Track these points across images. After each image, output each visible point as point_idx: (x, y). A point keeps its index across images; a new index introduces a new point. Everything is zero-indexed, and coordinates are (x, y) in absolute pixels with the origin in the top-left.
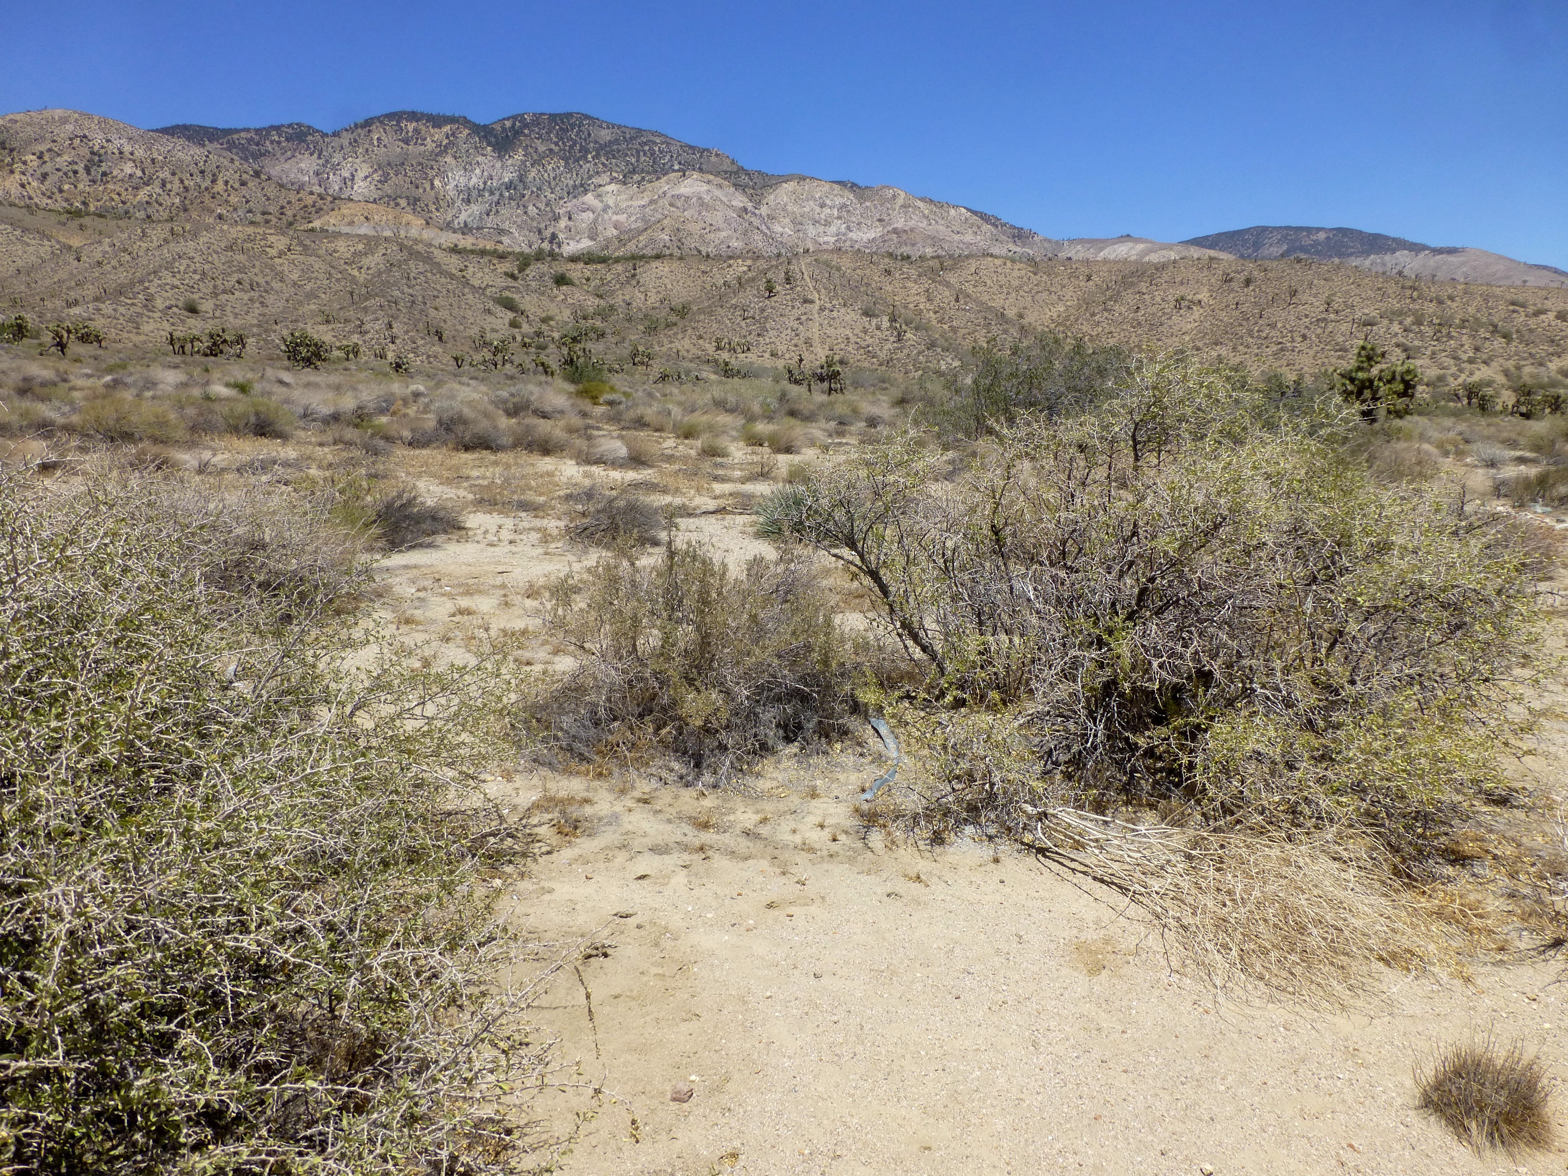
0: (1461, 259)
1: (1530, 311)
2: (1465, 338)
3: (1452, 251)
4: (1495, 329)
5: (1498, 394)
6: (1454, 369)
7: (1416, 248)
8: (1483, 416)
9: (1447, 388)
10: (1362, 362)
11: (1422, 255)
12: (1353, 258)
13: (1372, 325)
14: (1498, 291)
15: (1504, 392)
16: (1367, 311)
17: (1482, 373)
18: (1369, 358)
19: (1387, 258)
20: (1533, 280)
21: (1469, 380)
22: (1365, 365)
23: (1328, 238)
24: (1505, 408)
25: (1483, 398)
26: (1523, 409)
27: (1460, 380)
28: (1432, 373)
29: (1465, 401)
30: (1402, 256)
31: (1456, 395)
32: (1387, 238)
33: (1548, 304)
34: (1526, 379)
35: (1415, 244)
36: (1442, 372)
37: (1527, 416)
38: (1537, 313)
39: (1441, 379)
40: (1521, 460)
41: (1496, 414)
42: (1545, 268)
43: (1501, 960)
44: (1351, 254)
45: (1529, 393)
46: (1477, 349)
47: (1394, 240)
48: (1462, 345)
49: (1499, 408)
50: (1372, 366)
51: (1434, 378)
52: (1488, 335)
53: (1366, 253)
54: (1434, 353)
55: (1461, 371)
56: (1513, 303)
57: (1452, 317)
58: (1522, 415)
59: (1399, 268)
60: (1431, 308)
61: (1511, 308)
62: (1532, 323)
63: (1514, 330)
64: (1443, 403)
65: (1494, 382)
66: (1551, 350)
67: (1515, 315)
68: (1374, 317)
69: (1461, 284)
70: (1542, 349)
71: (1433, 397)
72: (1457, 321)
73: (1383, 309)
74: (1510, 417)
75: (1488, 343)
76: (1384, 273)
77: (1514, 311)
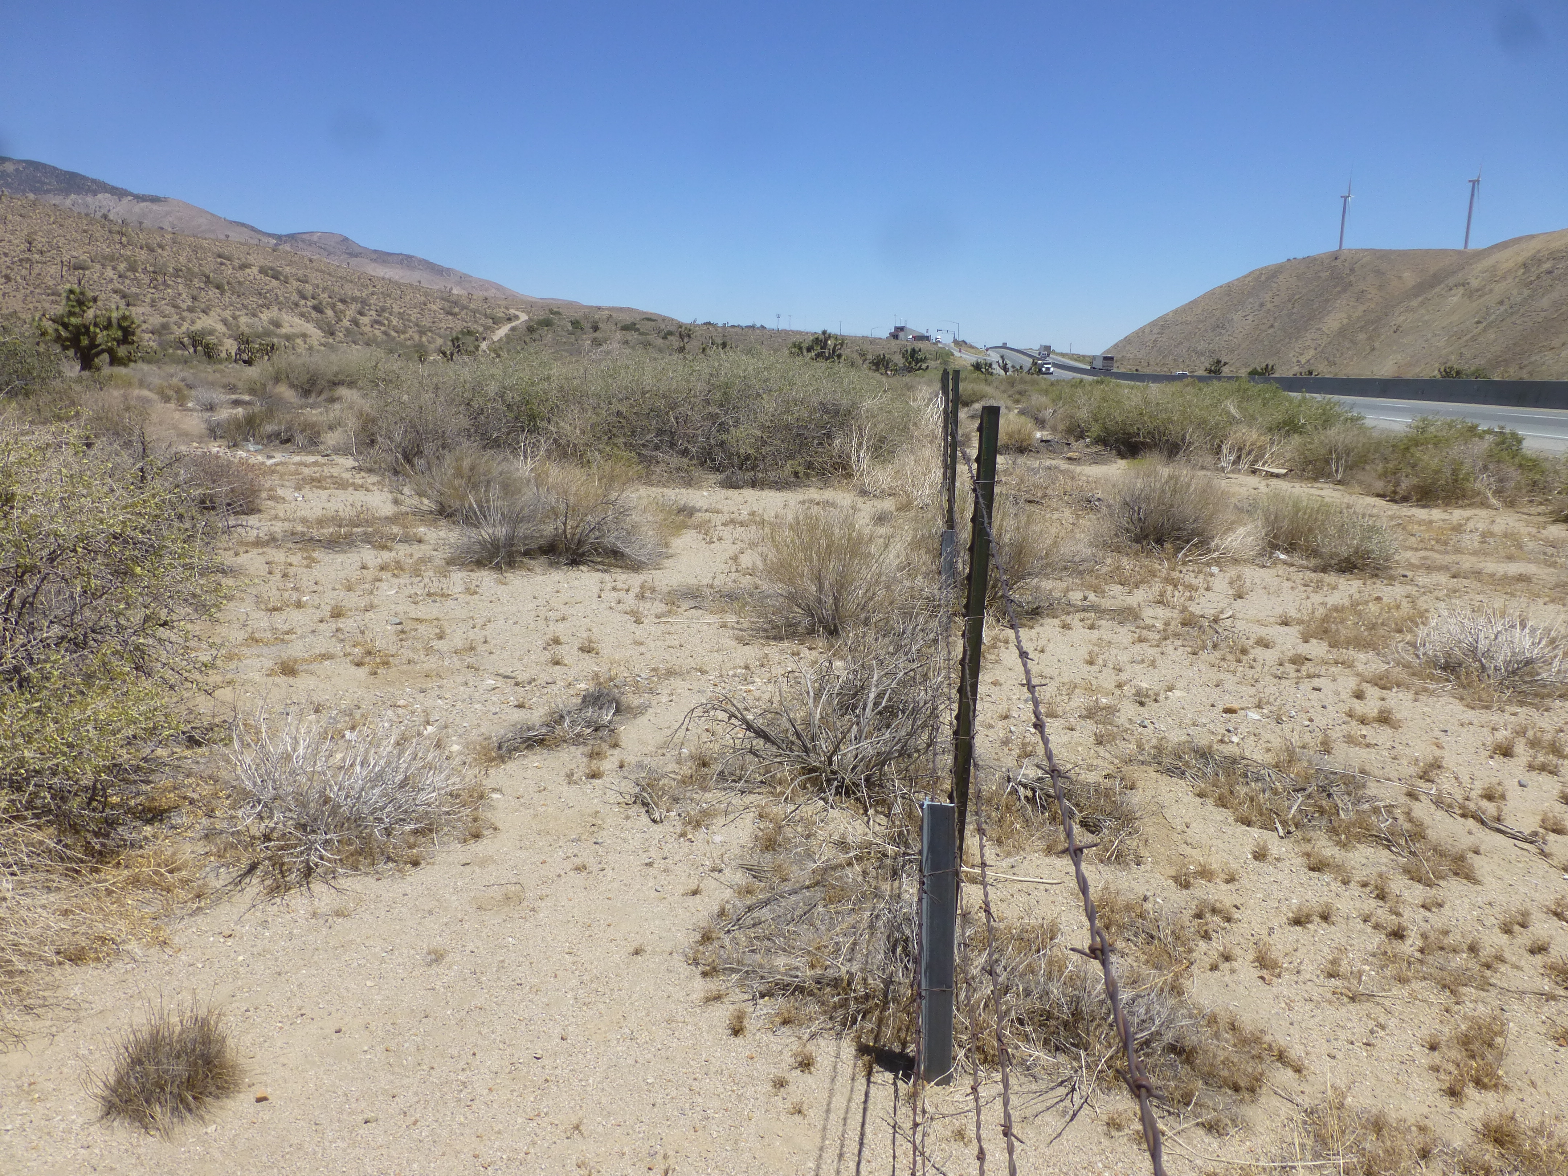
0: (166, 208)
1: (236, 263)
2: (181, 287)
3: (155, 200)
4: (208, 280)
5: (221, 343)
6: (175, 318)
7: (119, 193)
8: (209, 363)
9: (173, 336)
10: (73, 306)
11: (126, 200)
12: (51, 195)
13: (83, 269)
14: (205, 243)
15: (225, 340)
16: (75, 254)
17: (203, 322)
18: (80, 303)
19: (89, 199)
20: (235, 235)
21: (192, 328)
22: (77, 310)
23: (17, 170)
24: (229, 355)
25: (207, 346)
26: (245, 357)
27: (184, 329)
28: (156, 320)
29: (192, 350)
30: (104, 199)
31: (181, 343)
32: (84, 178)
33: (251, 259)
34: (244, 328)
35: (117, 189)
36: (165, 320)
37: (249, 362)
38: (243, 267)
39: (165, 327)
40: (236, 403)
41: (220, 362)
42: (243, 225)
43: (198, 908)
44: (48, 191)
45: (247, 342)
46: (194, 298)
47: (94, 181)
48: (180, 294)
49: (223, 355)
50: (84, 311)
51: (158, 326)
52: (202, 285)
53: (67, 192)
54: (153, 301)
55: (183, 319)
56: (219, 256)
57: (165, 265)
58: (245, 362)
59: (104, 211)
60: (143, 255)
61: (219, 260)
62: (239, 275)
63: (225, 281)
64: (171, 351)
65: (215, 330)
66: (260, 302)
67: (223, 267)
68: (85, 261)
69: (169, 233)
70: (253, 301)
71: (160, 344)
72: (171, 270)
73: (93, 253)
74: (234, 364)
75: (203, 293)
76: (87, 215)
77: (222, 264)
